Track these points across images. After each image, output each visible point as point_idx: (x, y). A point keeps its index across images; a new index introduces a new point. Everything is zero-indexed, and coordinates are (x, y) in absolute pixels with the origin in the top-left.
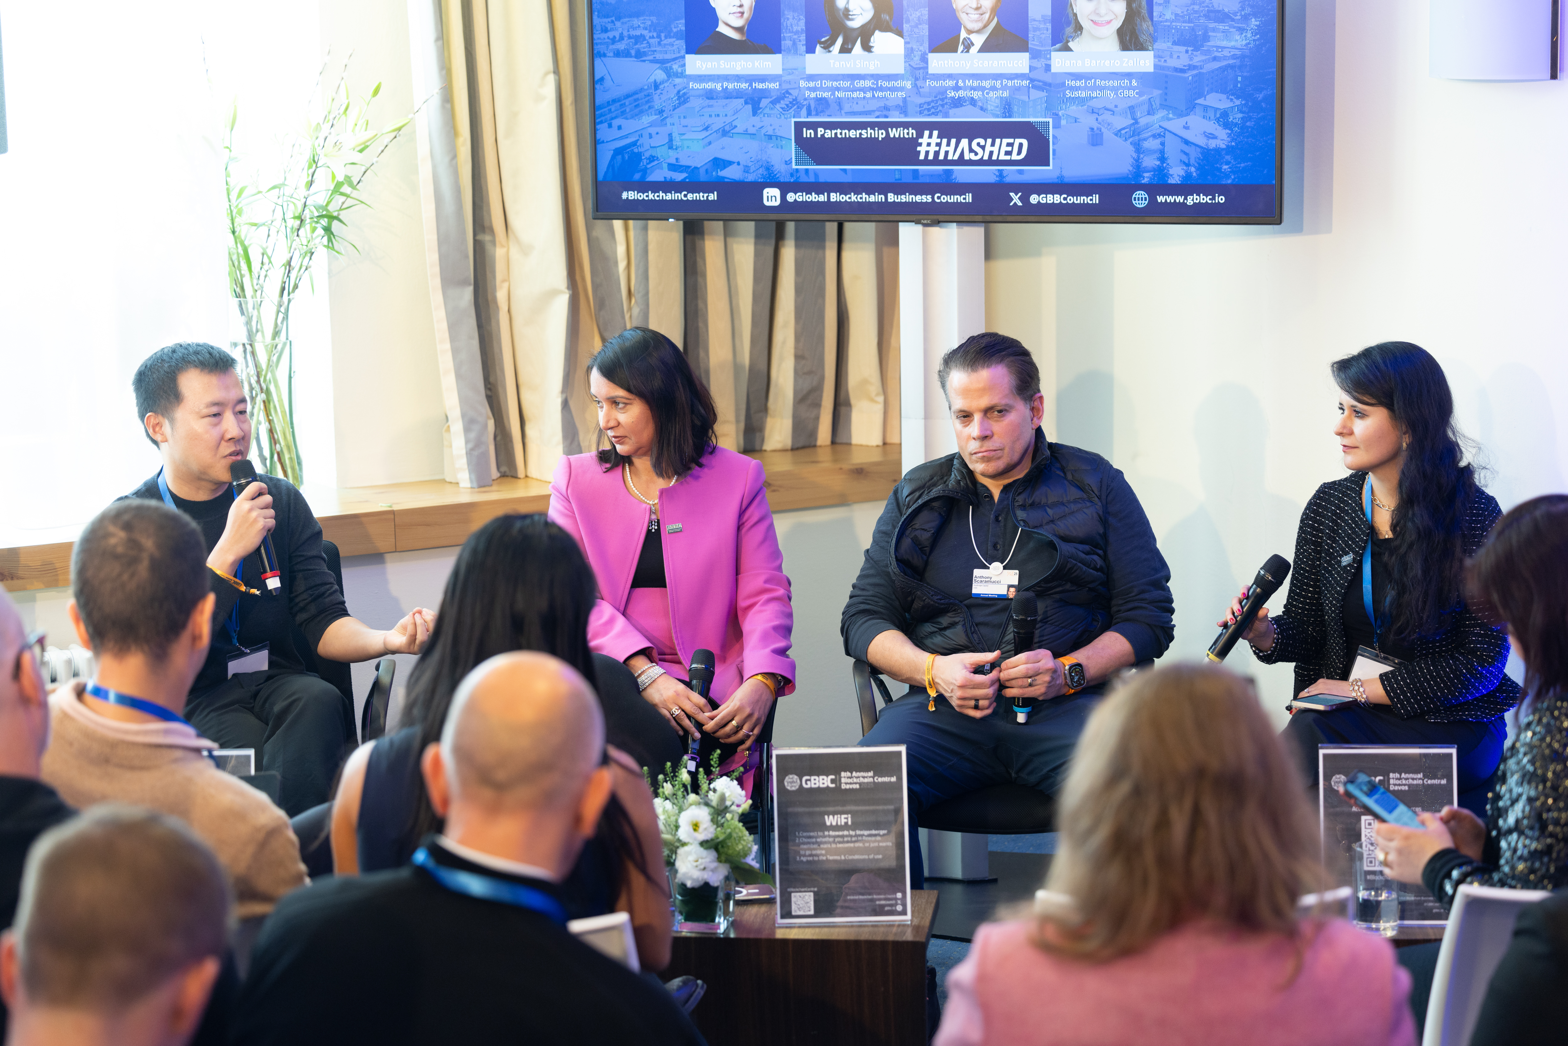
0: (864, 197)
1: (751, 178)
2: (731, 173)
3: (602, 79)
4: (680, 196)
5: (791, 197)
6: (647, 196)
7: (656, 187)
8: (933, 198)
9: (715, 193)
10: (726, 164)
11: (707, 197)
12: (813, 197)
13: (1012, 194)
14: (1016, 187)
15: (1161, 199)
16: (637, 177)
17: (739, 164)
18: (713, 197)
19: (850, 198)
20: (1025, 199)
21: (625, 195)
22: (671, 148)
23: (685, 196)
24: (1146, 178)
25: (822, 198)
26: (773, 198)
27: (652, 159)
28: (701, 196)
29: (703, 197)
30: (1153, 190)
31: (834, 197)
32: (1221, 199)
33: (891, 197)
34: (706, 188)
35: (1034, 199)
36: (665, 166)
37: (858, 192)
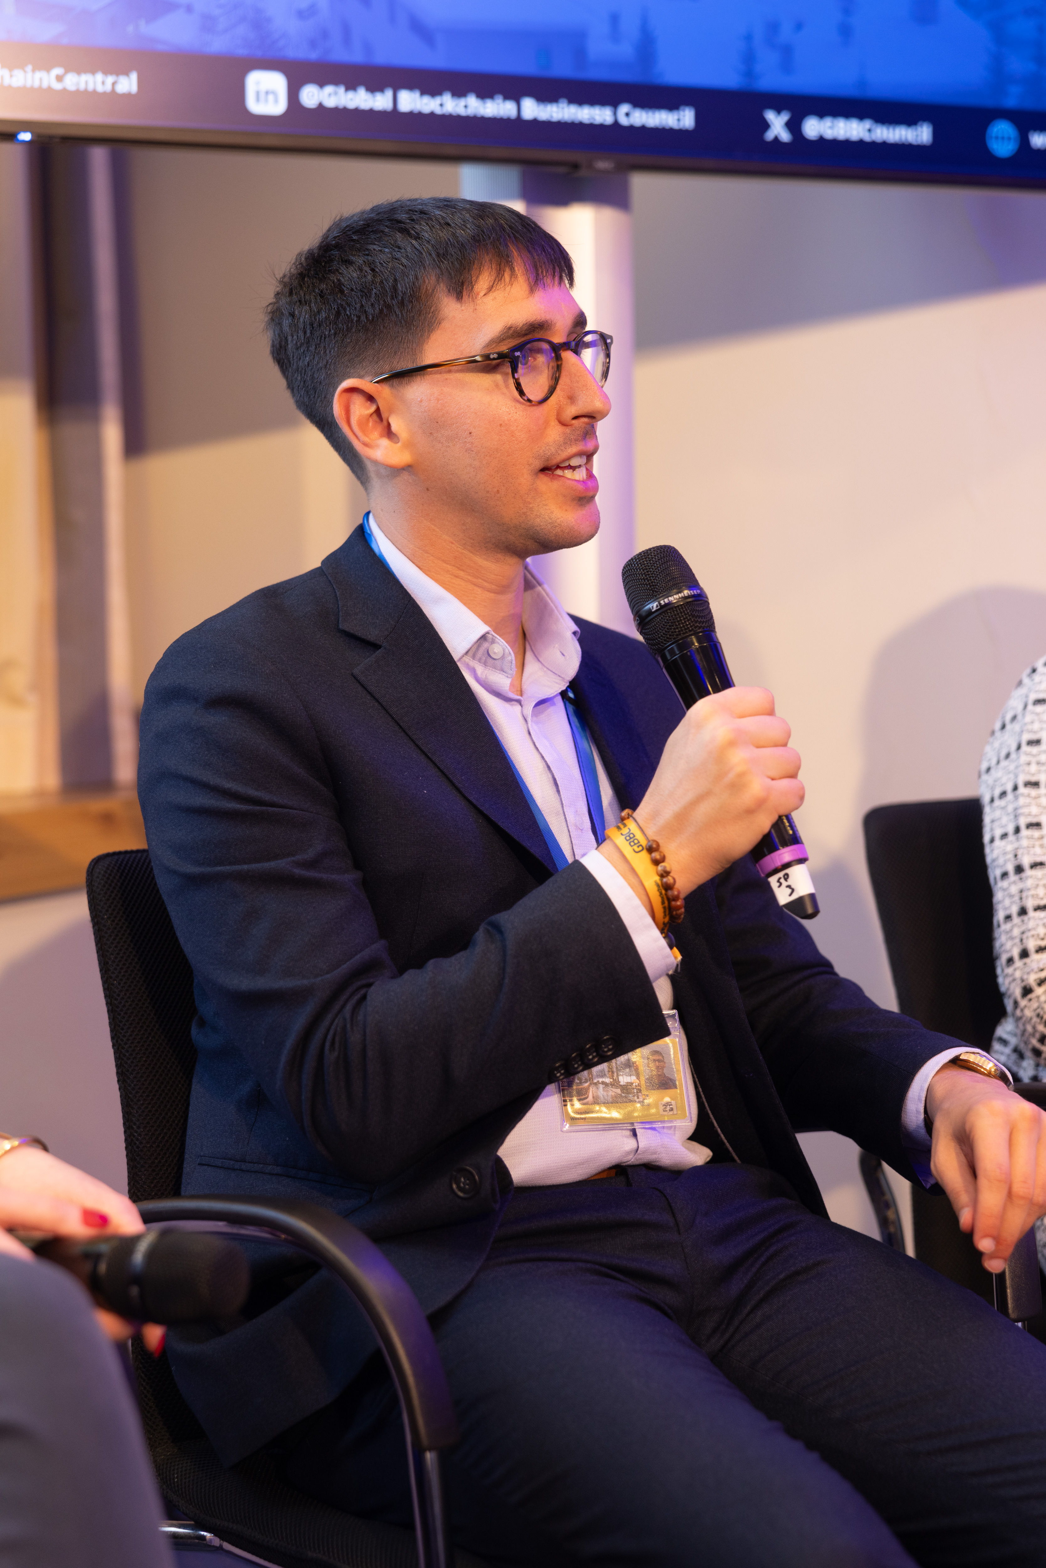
0: (472, 105)
1: (218, 45)
2: (173, 33)
4: (47, 79)
5: (311, 96)
8: (615, 114)
9: (134, 76)
10: (159, 8)
11: (114, 84)
12: (361, 99)
13: (770, 116)
14: (779, 102)
15: (1039, 142)
17: (189, 9)
18: (128, 84)
19: (441, 105)
20: (794, 126)
23: (59, 78)
24: (1012, 99)
25: (381, 101)
26: (271, 97)
28: (98, 82)
29: (103, 83)
31: (408, 101)
33: (531, 109)
34: (113, 63)
35: (813, 128)
37: (459, 93)
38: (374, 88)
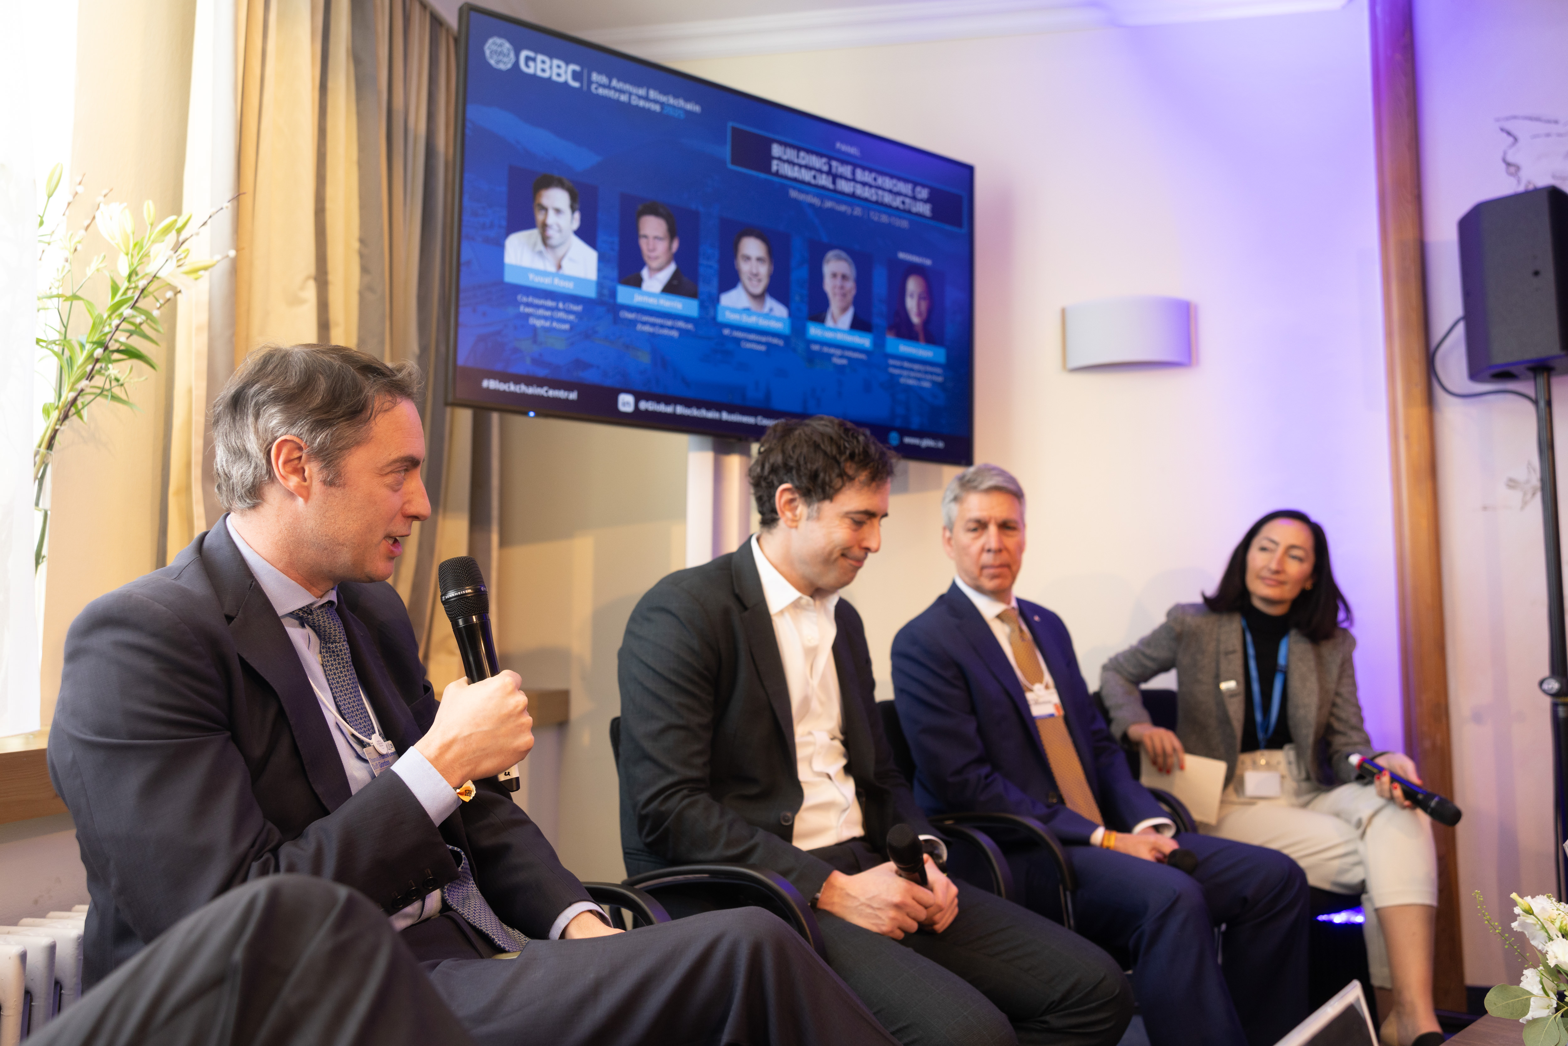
0: (703, 413)
1: (609, 382)
2: (591, 377)
3: (469, 263)
4: (542, 391)
5: (644, 405)
6: (509, 387)
7: (517, 380)
8: (756, 420)
9: (576, 392)
10: (586, 366)
11: (567, 396)
12: (662, 408)
15: (908, 440)
16: (499, 367)
17: (597, 367)
18: (573, 396)
19: (693, 412)
21: (486, 383)
22: (535, 341)
23: (546, 392)
24: (898, 423)
25: (669, 409)
26: (628, 405)
27: (516, 350)
28: (561, 394)
30: (904, 432)
31: (680, 410)
32: (941, 445)
33: (725, 416)
34: (568, 386)
36: (528, 361)
37: (699, 407)
38: (667, 403)
